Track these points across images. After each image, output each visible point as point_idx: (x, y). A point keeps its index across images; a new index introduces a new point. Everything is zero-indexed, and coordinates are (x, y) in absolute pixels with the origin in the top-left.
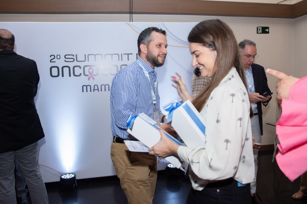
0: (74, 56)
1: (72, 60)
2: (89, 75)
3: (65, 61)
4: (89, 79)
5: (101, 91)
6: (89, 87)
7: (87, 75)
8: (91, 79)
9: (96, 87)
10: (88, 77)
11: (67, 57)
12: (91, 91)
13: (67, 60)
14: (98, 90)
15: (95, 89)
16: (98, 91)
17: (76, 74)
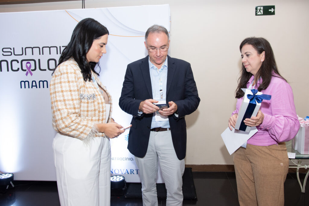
0: (11, 49)
1: (10, 54)
2: (27, 70)
3: (3, 54)
4: (27, 74)
5: (40, 87)
6: (27, 83)
7: (25, 70)
8: (29, 74)
9: (34, 83)
10: (25, 72)
11: (4, 50)
12: (29, 88)
13: (5, 54)
14: (36, 86)
15: (33, 85)
16: (37, 88)
17: (14, 69)
